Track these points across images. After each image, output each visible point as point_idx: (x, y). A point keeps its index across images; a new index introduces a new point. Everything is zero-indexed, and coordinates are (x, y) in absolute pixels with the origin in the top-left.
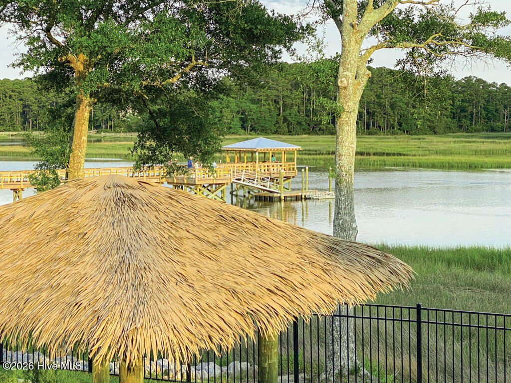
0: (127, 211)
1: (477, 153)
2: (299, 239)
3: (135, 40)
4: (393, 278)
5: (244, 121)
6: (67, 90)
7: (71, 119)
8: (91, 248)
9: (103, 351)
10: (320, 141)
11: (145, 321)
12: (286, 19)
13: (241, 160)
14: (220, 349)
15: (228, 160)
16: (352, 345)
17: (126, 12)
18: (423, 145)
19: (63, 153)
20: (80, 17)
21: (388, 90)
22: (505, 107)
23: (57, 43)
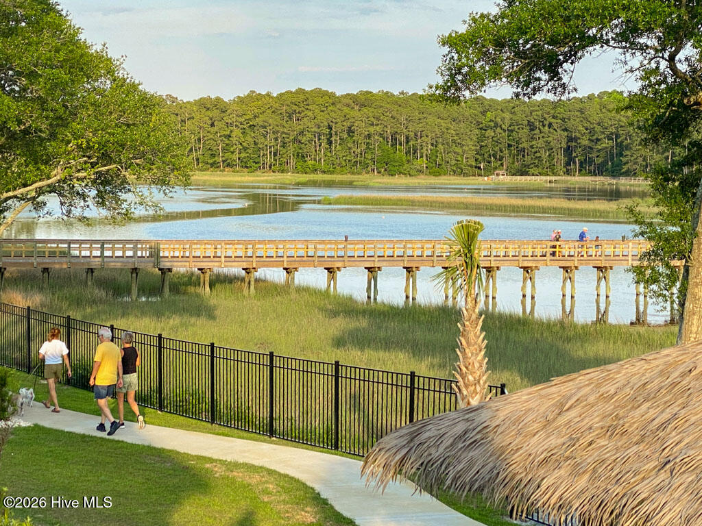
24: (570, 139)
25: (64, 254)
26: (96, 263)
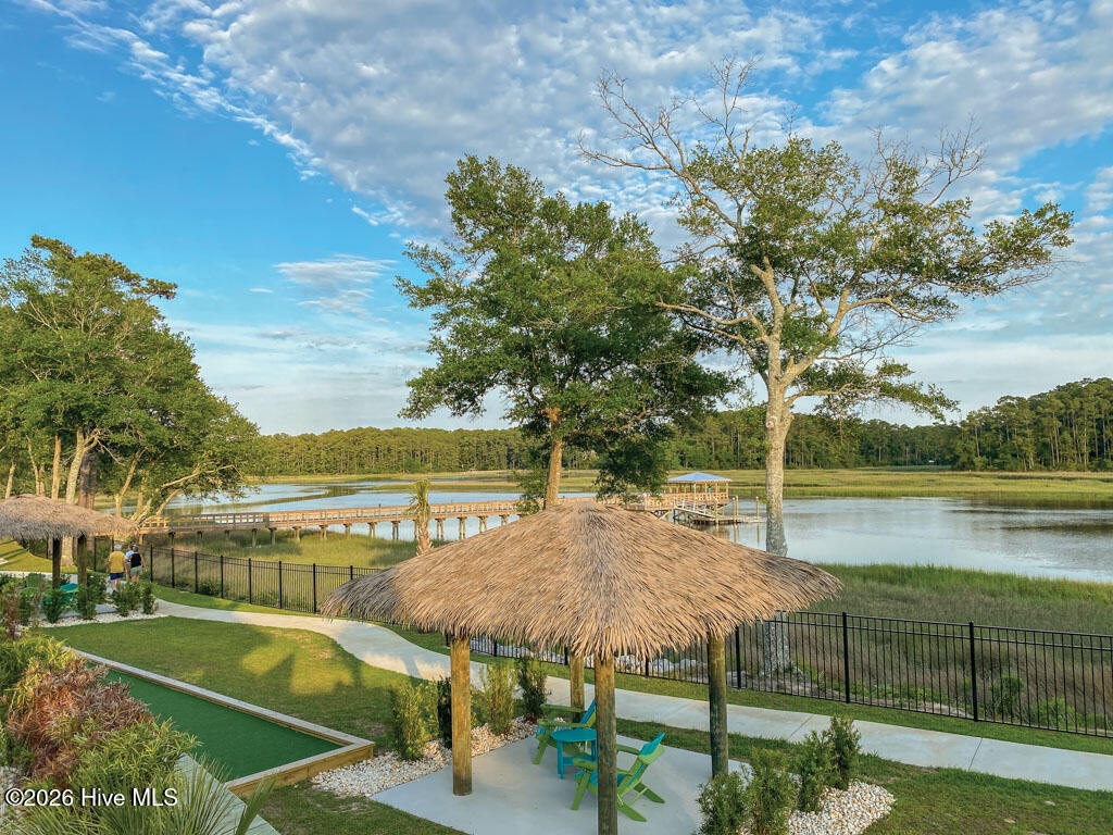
0: (597, 531)
1: (883, 483)
2: (741, 555)
3: (597, 395)
4: (823, 588)
5: (682, 459)
6: (544, 436)
7: (547, 459)
8: (570, 560)
9: (583, 646)
10: (748, 475)
11: (615, 621)
12: (719, 375)
13: (681, 491)
14: (678, 646)
15: (671, 491)
16: (786, 647)
17: (590, 374)
18: (836, 477)
19: (541, 485)
20: (555, 379)
21: (803, 432)
22: (907, 445)
23: (537, 400)
24: (509, 450)
25: (213, 522)
26: (230, 527)
